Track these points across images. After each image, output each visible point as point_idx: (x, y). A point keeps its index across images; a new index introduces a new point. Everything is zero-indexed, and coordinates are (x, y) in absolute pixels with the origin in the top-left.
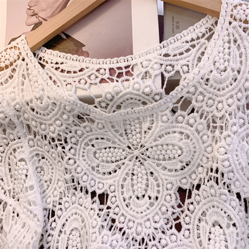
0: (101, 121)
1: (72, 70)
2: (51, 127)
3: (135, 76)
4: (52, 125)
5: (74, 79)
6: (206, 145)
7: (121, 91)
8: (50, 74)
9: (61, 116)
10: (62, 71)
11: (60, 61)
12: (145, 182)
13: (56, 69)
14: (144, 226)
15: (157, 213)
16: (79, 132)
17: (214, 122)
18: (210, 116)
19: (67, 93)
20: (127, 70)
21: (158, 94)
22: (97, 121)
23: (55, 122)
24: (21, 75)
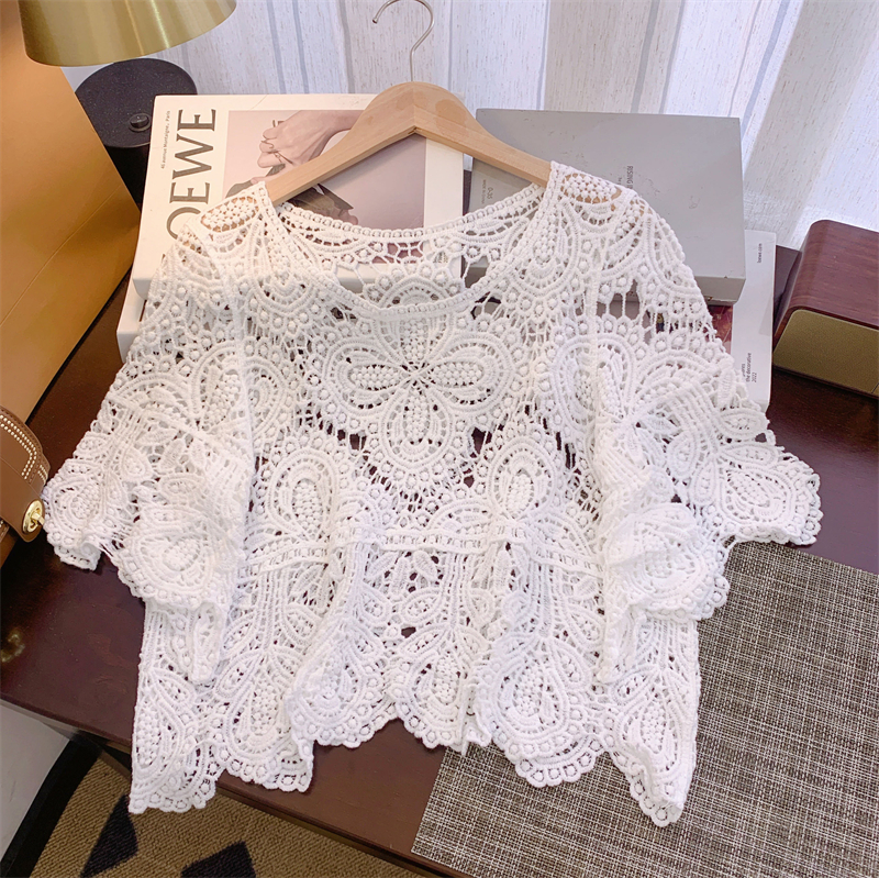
0: (368, 321)
1: (332, 241)
2: (292, 322)
3: (424, 256)
4: (293, 319)
5: (335, 254)
6: (518, 363)
7: (403, 276)
8: (299, 243)
9: (309, 306)
10: (317, 241)
11: (313, 225)
12: (424, 419)
13: (307, 237)
14: (418, 478)
15: (439, 462)
16: (331, 336)
17: (531, 331)
18: (525, 323)
19: (323, 273)
20: (414, 247)
21: (455, 285)
22: (361, 319)
23: (298, 315)
24: (255, 241)
